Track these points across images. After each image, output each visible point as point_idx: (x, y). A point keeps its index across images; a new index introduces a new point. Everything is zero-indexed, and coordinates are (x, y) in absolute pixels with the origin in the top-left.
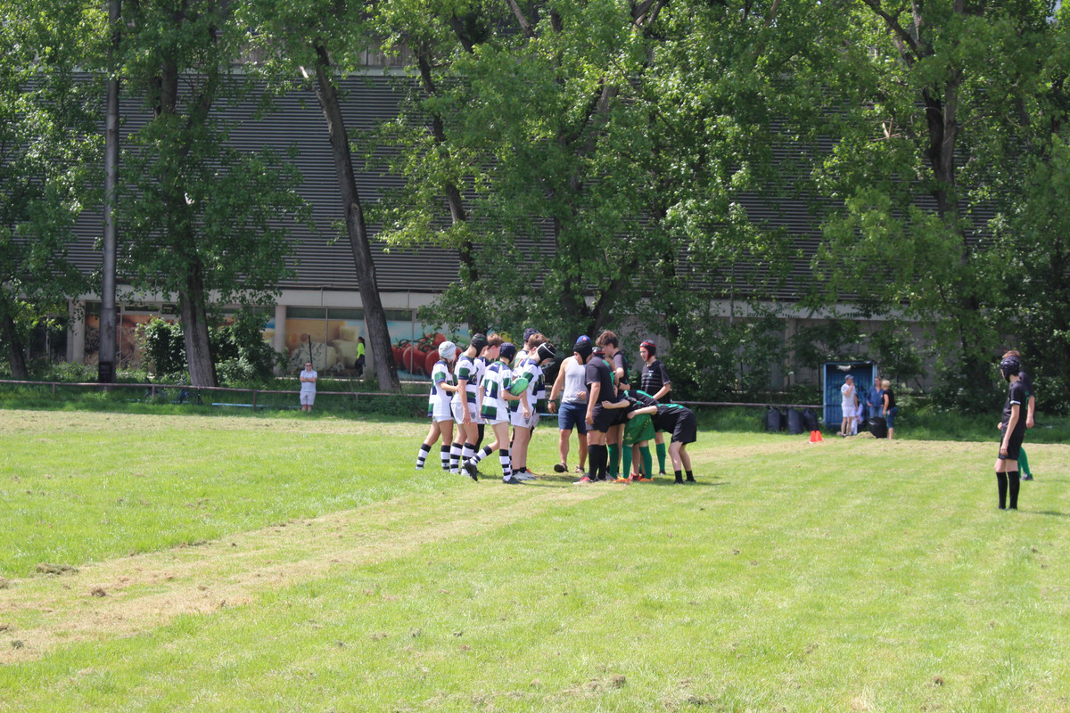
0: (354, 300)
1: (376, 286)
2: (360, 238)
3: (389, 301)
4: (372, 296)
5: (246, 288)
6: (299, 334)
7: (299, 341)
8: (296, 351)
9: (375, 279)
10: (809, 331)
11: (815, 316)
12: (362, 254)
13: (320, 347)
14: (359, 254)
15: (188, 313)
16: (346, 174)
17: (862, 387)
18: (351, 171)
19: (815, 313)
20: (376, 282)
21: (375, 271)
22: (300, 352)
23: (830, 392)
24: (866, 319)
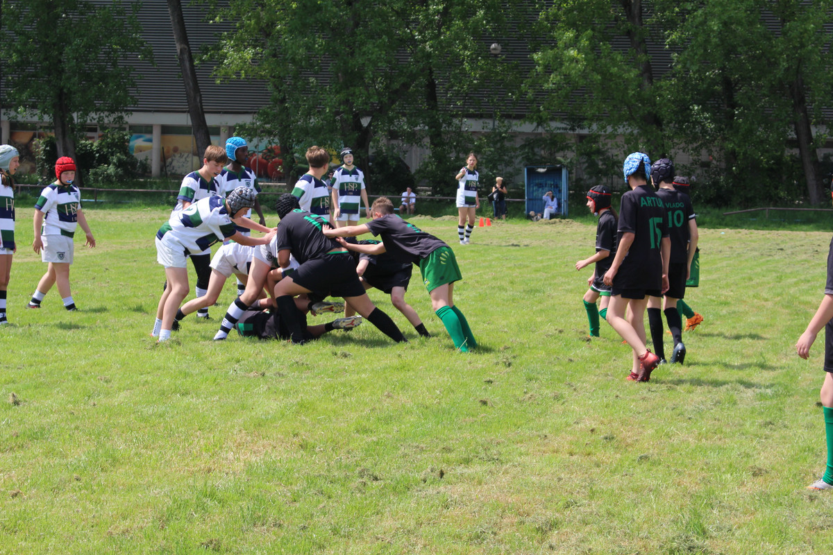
0: (184, 120)
1: (202, 109)
2: (189, 72)
3: (211, 120)
4: (198, 116)
5: (103, 111)
6: (172, 147)
7: (171, 152)
8: (170, 160)
9: (201, 103)
10: (532, 142)
11: (540, 130)
12: (191, 84)
13: (188, 156)
14: (188, 84)
15: (60, 130)
16: (178, 22)
17: (557, 185)
18: (183, 20)
19: (540, 127)
20: (202, 106)
21: (201, 97)
22: (172, 160)
23: (531, 189)
24: (572, 132)
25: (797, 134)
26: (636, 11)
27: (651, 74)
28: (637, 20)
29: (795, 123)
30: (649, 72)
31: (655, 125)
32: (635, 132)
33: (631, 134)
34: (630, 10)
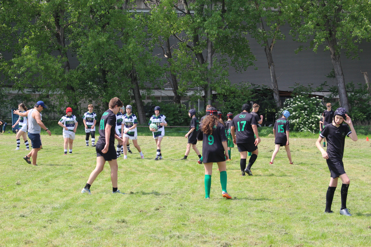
23: (15, 119)
24: (34, 93)
25: (134, 93)
26: (62, 39)
27: (69, 67)
28: (62, 43)
29: (133, 89)
30: (68, 66)
31: (71, 90)
32: (63, 93)
33: (61, 94)
34: (59, 38)
